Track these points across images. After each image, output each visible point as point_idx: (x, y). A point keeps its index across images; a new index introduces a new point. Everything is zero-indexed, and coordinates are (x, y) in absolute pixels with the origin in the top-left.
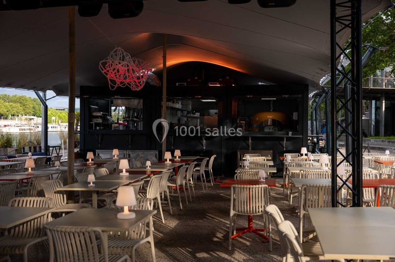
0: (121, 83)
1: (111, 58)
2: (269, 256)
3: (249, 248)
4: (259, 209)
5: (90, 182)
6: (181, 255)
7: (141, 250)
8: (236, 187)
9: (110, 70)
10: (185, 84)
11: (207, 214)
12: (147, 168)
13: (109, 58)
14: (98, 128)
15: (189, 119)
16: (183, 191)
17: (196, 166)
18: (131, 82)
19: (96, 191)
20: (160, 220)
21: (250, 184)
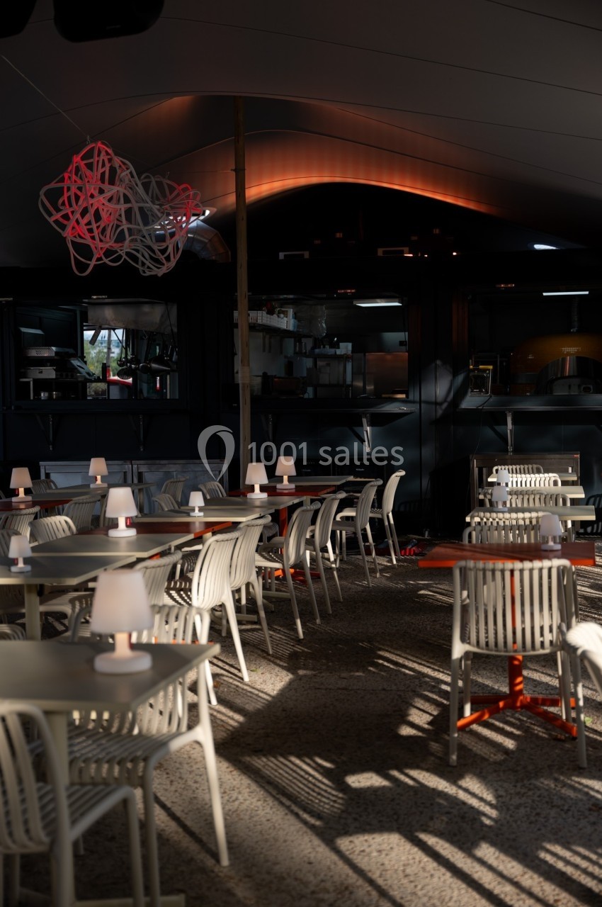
0: (108, 253)
1: (74, 177)
2: (580, 783)
3: (512, 758)
4: (542, 635)
5: (17, 559)
6: (301, 782)
7: (177, 765)
8: (470, 569)
9: (73, 212)
10: (307, 255)
11: (381, 653)
12: (192, 514)
13: (69, 177)
14: (43, 395)
15: (320, 363)
16: (304, 582)
17: (343, 505)
18: (137, 251)
19: (36, 585)
20: (236, 672)
21: (513, 558)
